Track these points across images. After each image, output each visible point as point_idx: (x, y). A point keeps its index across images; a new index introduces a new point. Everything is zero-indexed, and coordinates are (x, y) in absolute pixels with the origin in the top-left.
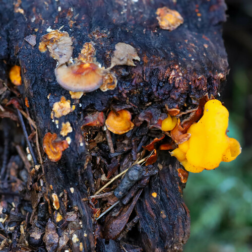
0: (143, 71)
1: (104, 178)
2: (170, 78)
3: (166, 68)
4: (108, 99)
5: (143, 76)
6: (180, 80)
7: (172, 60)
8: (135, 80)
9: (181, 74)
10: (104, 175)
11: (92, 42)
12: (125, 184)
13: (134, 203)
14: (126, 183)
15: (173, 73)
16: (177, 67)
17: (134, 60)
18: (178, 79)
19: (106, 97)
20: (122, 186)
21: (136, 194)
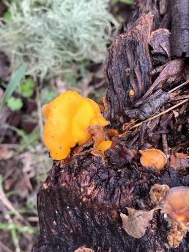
0: (119, 200)
1: (176, 114)
2: (93, 188)
3: (96, 199)
4: (163, 176)
5: (120, 195)
6: (84, 183)
7: (88, 209)
8: (131, 192)
9: (82, 190)
10: (175, 116)
11: (168, 247)
12: (158, 102)
13: (152, 88)
14: (156, 103)
15: (89, 192)
16: (84, 199)
17: (127, 214)
18: (85, 184)
19: (164, 179)
20: (160, 101)
21: (149, 96)
